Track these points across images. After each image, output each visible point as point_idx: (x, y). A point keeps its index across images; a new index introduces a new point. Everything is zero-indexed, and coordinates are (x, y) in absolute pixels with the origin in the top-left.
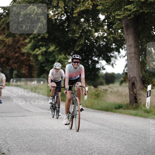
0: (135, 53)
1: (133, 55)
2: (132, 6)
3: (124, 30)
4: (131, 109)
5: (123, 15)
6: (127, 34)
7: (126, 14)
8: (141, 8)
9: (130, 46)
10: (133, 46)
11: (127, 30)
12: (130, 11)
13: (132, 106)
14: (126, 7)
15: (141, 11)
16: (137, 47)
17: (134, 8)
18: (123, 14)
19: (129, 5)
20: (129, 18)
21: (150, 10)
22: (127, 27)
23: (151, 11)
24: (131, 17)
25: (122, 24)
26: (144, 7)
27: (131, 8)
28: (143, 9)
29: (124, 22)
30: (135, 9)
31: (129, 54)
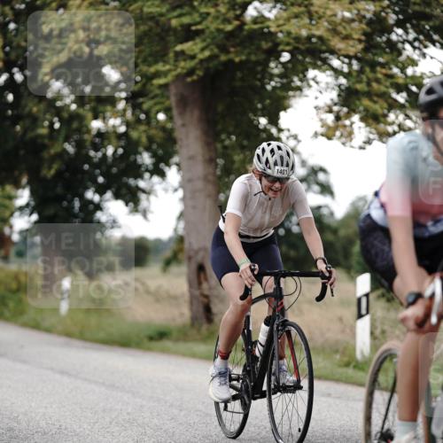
0: (205, 179)
1: (199, 184)
2: (196, 44)
3: (175, 112)
4: (195, 340)
5: (174, 73)
6: (183, 125)
7: (183, 68)
8: (224, 49)
9: (191, 158)
10: (200, 158)
11: (181, 114)
12: (193, 57)
13: (199, 330)
14: (179, 48)
15: (223, 58)
16: (211, 161)
17: (203, 50)
18: (175, 70)
19: (186, 40)
20: (189, 79)
21: (249, 54)
22: (183, 103)
23: (253, 58)
24: (195, 77)
25: (168, 98)
26: (233, 46)
27: (193, 50)
28: (228, 52)
29: (173, 90)
30: (207, 53)
31: (190, 181)
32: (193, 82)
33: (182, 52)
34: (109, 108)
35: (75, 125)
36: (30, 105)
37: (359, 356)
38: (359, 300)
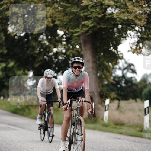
0: (93, 68)
1: (91, 70)
2: (89, 22)
3: (82, 45)
6: (85, 50)
7: (84, 30)
9: (88, 61)
10: (91, 61)
11: (85, 46)
12: (88, 26)
13: (91, 119)
14: (83, 23)
15: (98, 27)
16: (94, 62)
17: (91, 23)
18: (81, 31)
19: (86, 20)
20: (87, 34)
21: (107, 25)
22: (85, 42)
23: (109, 27)
24: (89, 33)
25: (80, 40)
26: (102, 23)
27: (88, 24)
28: (100, 25)
29: (82, 38)
30: (93, 25)
31: (88, 69)
32: (88, 35)
33: (84, 25)
34: (60, 44)
35: (48, 50)
36: (33, 43)
37: (145, 128)
38: (145, 109)
